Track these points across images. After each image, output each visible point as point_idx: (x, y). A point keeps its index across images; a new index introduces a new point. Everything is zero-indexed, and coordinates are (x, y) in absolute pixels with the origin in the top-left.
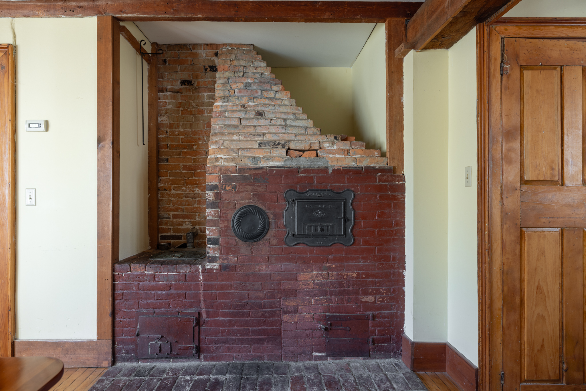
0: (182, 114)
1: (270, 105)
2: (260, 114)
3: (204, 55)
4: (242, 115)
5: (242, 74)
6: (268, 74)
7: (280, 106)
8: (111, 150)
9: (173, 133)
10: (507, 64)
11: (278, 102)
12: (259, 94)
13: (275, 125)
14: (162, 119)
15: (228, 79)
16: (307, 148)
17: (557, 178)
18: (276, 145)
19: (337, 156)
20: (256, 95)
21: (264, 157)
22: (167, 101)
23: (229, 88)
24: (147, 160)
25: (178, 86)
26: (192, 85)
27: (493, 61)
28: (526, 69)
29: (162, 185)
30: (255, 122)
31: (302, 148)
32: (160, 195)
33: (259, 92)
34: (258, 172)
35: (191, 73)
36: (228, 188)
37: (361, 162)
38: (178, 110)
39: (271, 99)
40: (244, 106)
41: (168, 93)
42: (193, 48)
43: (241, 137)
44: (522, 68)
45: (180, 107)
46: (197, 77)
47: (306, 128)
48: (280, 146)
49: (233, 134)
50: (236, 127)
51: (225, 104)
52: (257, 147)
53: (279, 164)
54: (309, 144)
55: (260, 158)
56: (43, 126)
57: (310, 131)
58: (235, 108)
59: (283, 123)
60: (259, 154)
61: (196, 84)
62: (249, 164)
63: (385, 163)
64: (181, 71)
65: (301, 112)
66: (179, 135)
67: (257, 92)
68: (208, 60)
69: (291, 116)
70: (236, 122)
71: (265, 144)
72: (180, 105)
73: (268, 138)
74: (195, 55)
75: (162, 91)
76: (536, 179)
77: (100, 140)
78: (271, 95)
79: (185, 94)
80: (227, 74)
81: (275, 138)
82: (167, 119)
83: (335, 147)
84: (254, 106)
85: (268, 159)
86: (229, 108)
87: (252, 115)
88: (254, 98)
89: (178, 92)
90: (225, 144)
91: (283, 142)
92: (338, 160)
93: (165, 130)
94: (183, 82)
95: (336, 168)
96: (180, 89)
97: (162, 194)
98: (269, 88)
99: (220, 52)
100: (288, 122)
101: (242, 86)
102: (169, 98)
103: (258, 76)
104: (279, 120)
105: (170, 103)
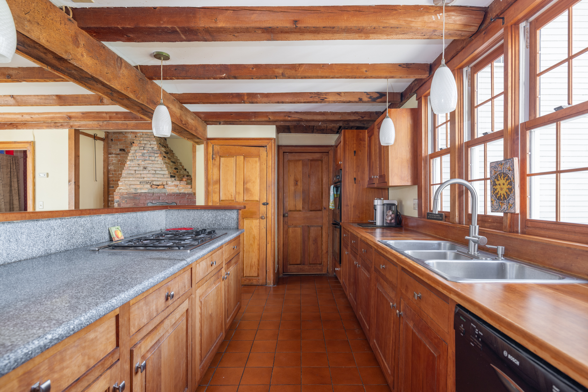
0: (120, 165)
1: (151, 164)
2: (145, 168)
3: (131, 137)
4: (137, 168)
5: (143, 148)
6: (156, 147)
7: (156, 164)
8: (74, 185)
9: (116, 174)
10: (214, 155)
11: (156, 162)
12: (148, 158)
13: (150, 174)
14: (111, 167)
15: (136, 151)
16: (161, 184)
17: (233, 199)
18: (147, 183)
19: (172, 188)
20: (146, 159)
21: (140, 188)
22: (113, 159)
23: (135, 155)
24: (103, 187)
25: (118, 151)
26: (125, 151)
27: (209, 154)
28: (222, 157)
29: (111, 199)
30: (142, 172)
31: (158, 184)
32: (109, 204)
33: (148, 157)
34: (136, 195)
35: (124, 145)
36: (123, 202)
37: (181, 190)
38: (118, 163)
39: (152, 161)
40: (139, 164)
41: (114, 155)
42: (125, 134)
43: (134, 179)
44: (220, 157)
45: (119, 162)
46: (127, 147)
47: (164, 175)
48: (149, 183)
49: (130, 178)
50: (132, 174)
51: (131, 163)
52: (139, 184)
53: (146, 191)
54: (162, 182)
55: (138, 189)
56: (46, 175)
57: (166, 176)
58: (135, 165)
59: (154, 173)
60: (138, 187)
61: (127, 151)
62: (133, 191)
63: (191, 191)
64: (120, 144)
65: (165, 167)
66: (118, 175)
67: (147, 157)
68: (132, 139)
69: (159, 169)
70: (133, 172)
71: (142, 182)
72: (119, 161)
73: (145, 179)
74: (126, 137)
75: (111, 154)
76: (225, 199)
77: (69, 181)
78: (153, 158)
79: (122, 155)
80: (136, 148)
81: (148, 179)
82: (113, 167)
83: (173, 184)
84: (144, 164)
85: (141, 189)
86: (132, 165)
87: (142, 168)
88: (145, 160)
89: (118, 155)
90: (125, 182)
91: (150, 182)
92: (171, 189)
93: (112, 173)
94: (121, 150)
95: (169, 193)
96: (119, 153)
97: (111, 203)
98: (153, 155)
99: (137, 136)
100: (157, 172)
101: (141, 154)
102: (114, 157)
103: (150, 149)
104: (153, 171)
105: (114, 160)
